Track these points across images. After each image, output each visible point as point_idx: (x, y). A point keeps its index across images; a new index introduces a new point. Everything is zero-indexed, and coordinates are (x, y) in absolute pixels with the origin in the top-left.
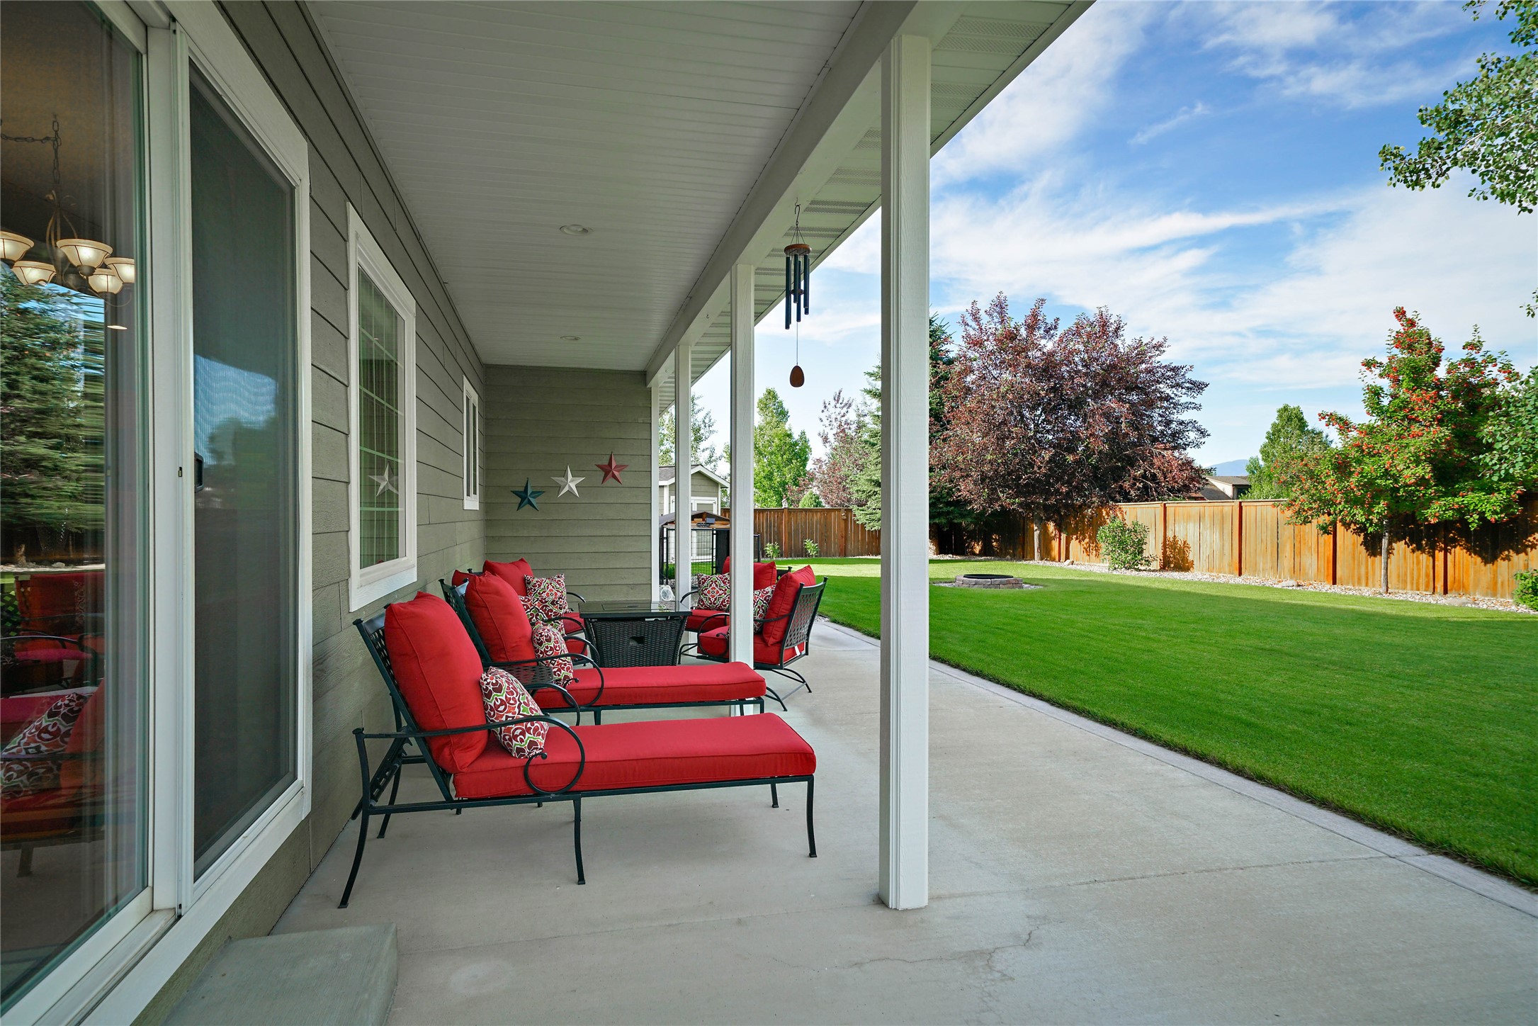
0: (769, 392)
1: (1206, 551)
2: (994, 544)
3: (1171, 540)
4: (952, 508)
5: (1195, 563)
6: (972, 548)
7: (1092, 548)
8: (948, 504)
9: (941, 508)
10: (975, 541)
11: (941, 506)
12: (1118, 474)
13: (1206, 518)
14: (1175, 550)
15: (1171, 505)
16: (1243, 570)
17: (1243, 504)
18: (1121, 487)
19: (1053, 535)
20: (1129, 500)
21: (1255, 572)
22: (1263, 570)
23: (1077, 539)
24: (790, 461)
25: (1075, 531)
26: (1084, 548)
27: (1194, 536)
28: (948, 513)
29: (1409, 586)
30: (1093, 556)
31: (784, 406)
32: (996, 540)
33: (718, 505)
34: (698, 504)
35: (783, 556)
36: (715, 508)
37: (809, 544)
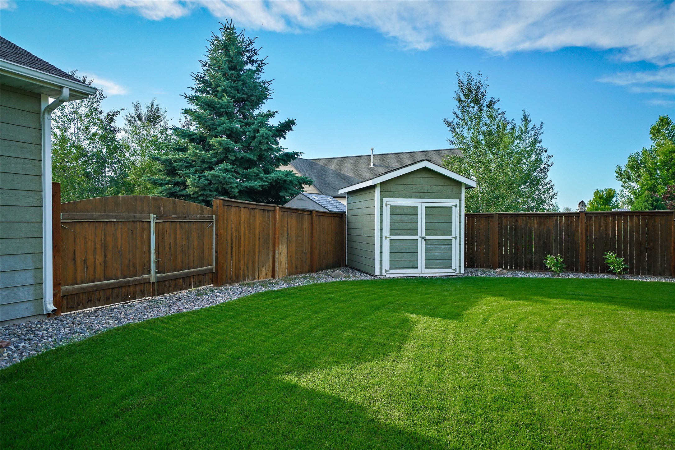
33: (460, 208)
34: (426, 207)
35: (577, 270)
36: (455, 212)
37: (611, 257)
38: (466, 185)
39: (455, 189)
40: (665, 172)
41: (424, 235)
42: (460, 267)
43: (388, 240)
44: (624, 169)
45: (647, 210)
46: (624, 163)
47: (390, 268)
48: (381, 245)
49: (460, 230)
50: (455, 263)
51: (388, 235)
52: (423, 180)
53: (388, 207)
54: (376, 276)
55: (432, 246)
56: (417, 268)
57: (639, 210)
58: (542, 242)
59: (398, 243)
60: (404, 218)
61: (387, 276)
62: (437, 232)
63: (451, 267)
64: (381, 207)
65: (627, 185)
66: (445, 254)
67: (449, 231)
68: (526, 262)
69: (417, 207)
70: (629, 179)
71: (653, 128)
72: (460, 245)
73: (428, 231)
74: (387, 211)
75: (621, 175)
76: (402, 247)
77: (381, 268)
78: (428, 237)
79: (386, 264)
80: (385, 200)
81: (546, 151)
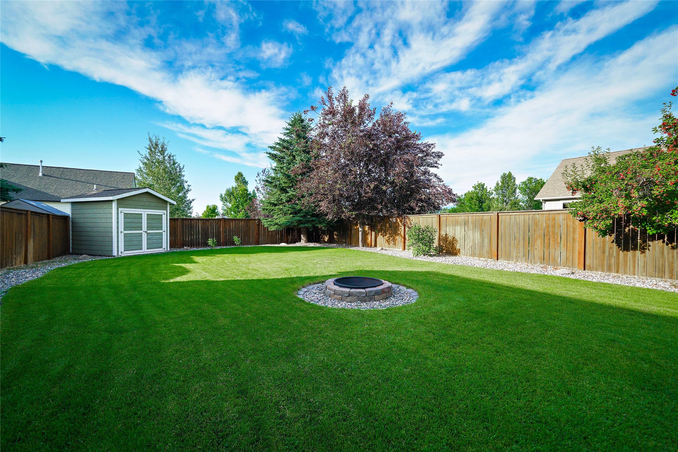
0: (239, 173)
1: (469, 244)
2: (335, 237)
3: (444, 236)
4: (315, 218)
5: (461, 250)
6: (324, 239)
7: (392, 240)
8: (313, 215)
9: (308, 218)
10: (325, 235)
11: (309, 217)
12: (406, 198)
13: (470, 224)
14: (446, 242)
15: (443, 215)
16: (499, 257)
17: (499, 214)
18: (409, 206)
19: (368, 232)
20: (413, 213)
21: (509, 257)
22: (516, 257)
23: (381, 235)
24: (246, 201)
25: (380, 230)
26: (386, 240)
27: (460, 234)
28: (313, 221)
29: (667, 275)
30: (391, 245)
31: (246, 179)
32: (336, 235)
33: (167, 215)
34: (147, 214)
35: (220, 245)
36: (164, 217)
37: (235, 238)
38: (170, 203)
39: (164, 205)
40: (242, 199)
41: (146, 230)
42: (167, 247)
43: (123, 234)
44: (223, 196)
45: (244, 218)
46: (224, 192)
47: (124, 251)
48: (118, 237)
49: (167, 227)
50: (164, 245)
51: (123, 231)
52: (145, 199)
53: (123, 214)
54: (114, 256)
55: (151, 236)
56: (142, 249)
57: (241, 218)
58: (204, 233)
59: (130, 235)
60: (133, 220)
61: (122, 255)
62: (154, 228)
63: (162, 247)
64: (118, 214)
65: (225, 204)
66: (159, 240)
67: (161, 228)
68: (196, 244)
69: (142, 214)
70: (226, 201)
71: (236, 177)
72: (167, 235)
73: (149, 228)
74: (121, 216)
75: (222, 198)
76: (132, 237)
77: (118, 251)
78: (149, 232)
79: (122, 248)
80: (120, 209)
81: (187, 182)
